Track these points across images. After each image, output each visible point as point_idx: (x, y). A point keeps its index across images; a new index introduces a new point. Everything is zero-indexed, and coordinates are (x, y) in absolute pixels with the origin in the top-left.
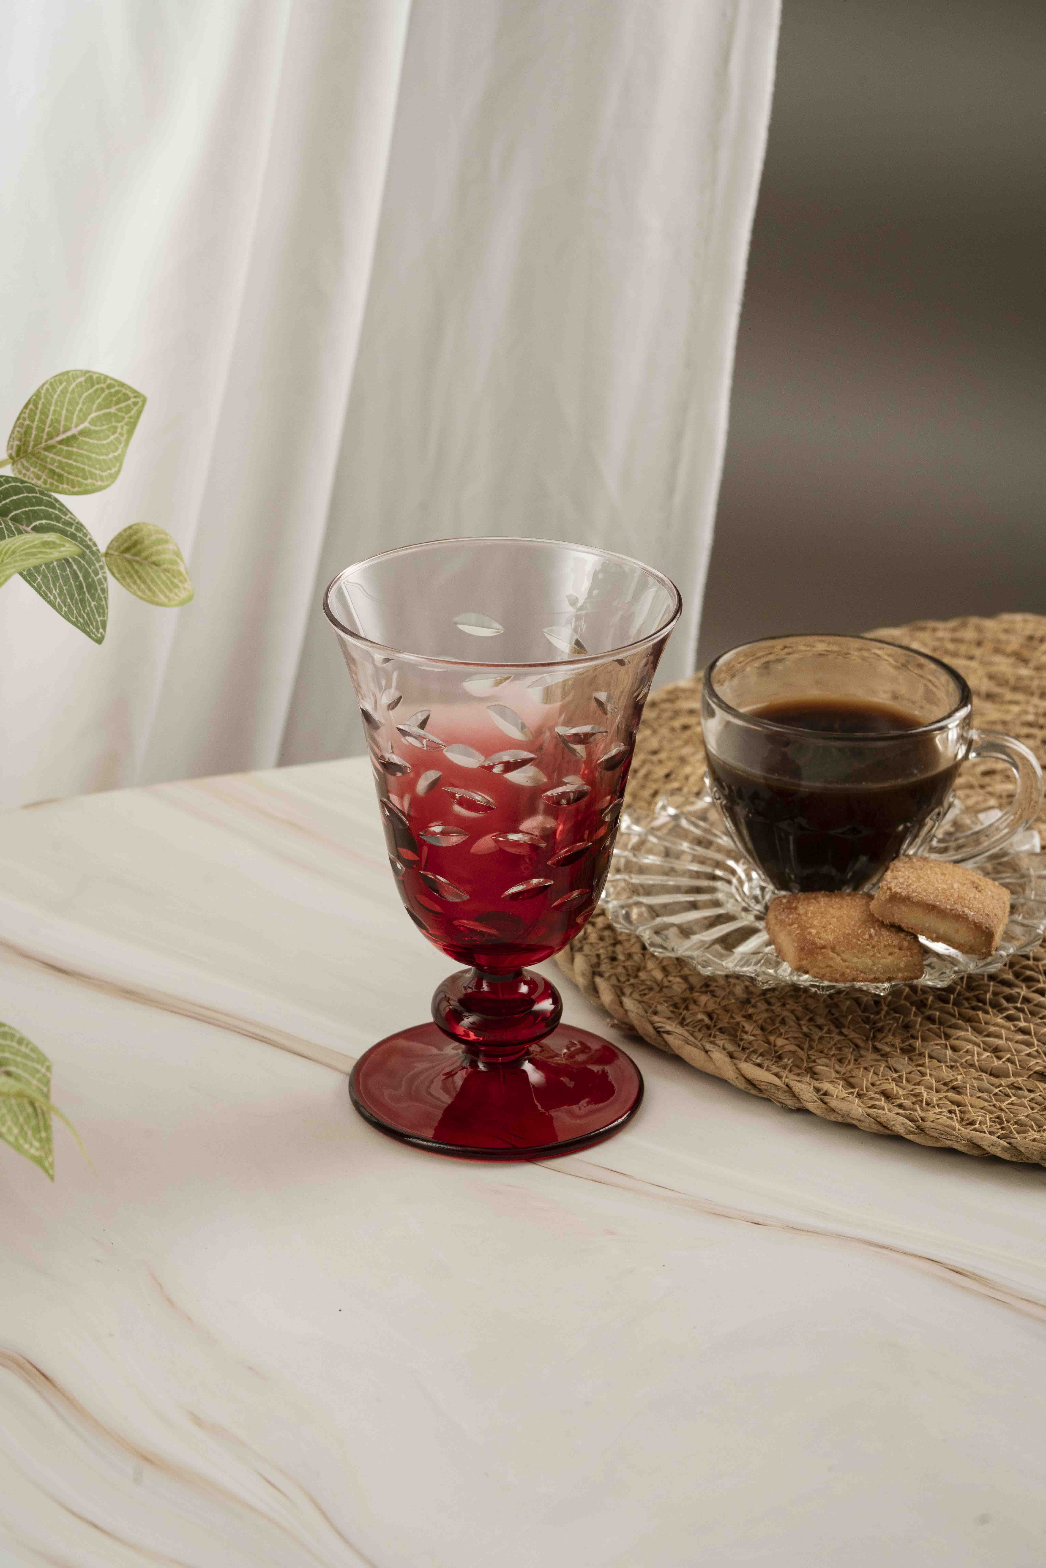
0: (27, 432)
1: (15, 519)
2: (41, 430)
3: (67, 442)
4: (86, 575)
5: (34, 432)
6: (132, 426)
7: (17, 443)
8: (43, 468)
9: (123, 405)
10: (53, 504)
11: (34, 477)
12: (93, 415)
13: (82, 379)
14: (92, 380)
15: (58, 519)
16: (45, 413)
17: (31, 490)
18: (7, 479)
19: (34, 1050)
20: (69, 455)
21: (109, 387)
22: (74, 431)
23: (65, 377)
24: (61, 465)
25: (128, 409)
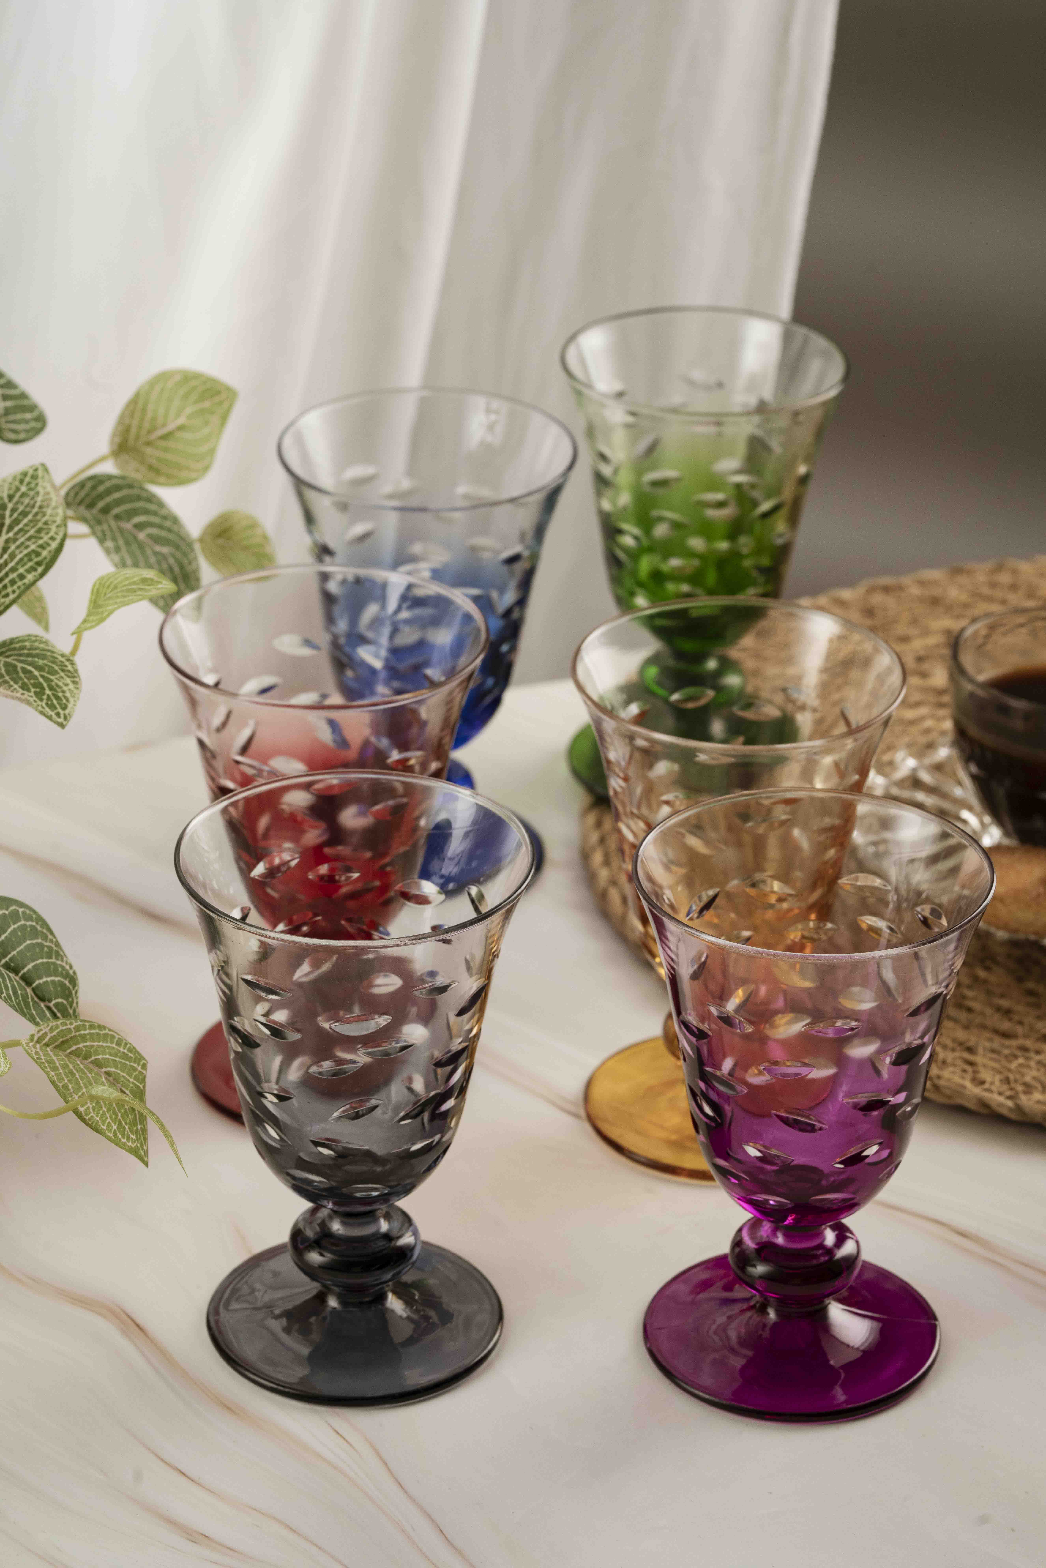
0: (127, 430)
1: (117, 517)
2: (140, 427)
3: (165, 437)
4: (181, 566)
5: (134, 431)
6: (224, 418)
7: (118, 440)
8: (142, 462)
9: (216, 399)
10: (152, 499)
11: (133, 471)
12: (189, 410)
13: (178, 378)
14: (188, 377)
15: (155, 514)
16: (144, 411)
17: (130, 486)
18: (110, 477)
19: (132, 1050)
20: (166, 450)
21: (204, 383)
22: (171, 427)
23: (163, 377)
24: (159, 460)
25: (221, 403)
